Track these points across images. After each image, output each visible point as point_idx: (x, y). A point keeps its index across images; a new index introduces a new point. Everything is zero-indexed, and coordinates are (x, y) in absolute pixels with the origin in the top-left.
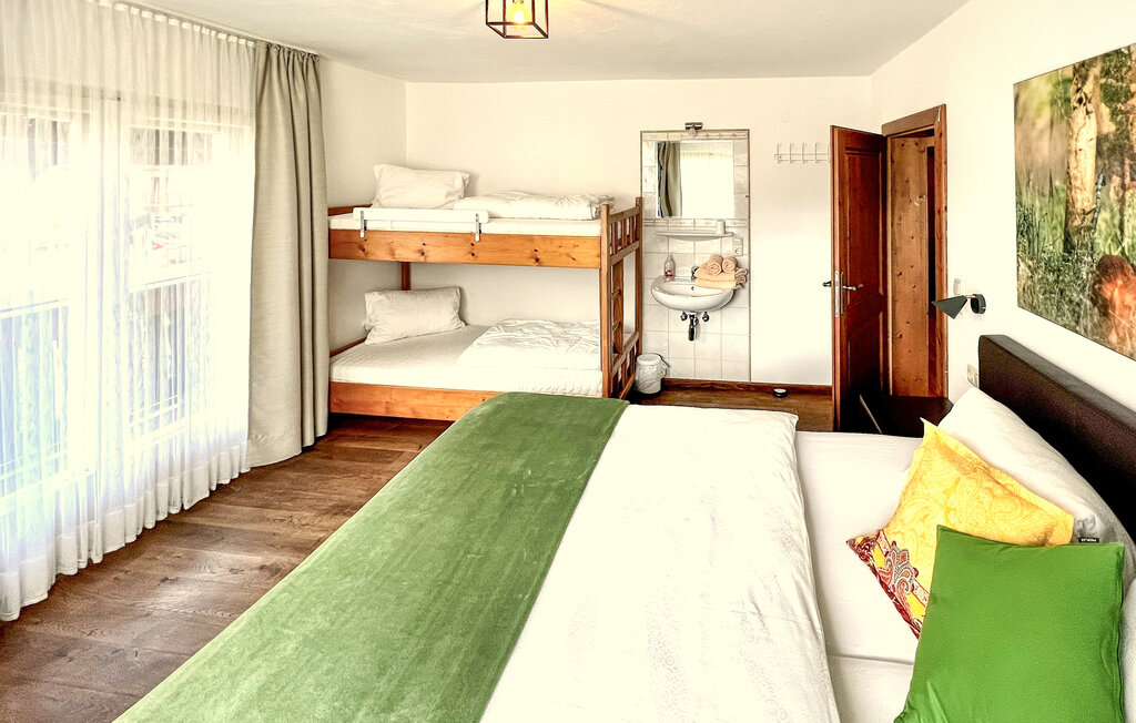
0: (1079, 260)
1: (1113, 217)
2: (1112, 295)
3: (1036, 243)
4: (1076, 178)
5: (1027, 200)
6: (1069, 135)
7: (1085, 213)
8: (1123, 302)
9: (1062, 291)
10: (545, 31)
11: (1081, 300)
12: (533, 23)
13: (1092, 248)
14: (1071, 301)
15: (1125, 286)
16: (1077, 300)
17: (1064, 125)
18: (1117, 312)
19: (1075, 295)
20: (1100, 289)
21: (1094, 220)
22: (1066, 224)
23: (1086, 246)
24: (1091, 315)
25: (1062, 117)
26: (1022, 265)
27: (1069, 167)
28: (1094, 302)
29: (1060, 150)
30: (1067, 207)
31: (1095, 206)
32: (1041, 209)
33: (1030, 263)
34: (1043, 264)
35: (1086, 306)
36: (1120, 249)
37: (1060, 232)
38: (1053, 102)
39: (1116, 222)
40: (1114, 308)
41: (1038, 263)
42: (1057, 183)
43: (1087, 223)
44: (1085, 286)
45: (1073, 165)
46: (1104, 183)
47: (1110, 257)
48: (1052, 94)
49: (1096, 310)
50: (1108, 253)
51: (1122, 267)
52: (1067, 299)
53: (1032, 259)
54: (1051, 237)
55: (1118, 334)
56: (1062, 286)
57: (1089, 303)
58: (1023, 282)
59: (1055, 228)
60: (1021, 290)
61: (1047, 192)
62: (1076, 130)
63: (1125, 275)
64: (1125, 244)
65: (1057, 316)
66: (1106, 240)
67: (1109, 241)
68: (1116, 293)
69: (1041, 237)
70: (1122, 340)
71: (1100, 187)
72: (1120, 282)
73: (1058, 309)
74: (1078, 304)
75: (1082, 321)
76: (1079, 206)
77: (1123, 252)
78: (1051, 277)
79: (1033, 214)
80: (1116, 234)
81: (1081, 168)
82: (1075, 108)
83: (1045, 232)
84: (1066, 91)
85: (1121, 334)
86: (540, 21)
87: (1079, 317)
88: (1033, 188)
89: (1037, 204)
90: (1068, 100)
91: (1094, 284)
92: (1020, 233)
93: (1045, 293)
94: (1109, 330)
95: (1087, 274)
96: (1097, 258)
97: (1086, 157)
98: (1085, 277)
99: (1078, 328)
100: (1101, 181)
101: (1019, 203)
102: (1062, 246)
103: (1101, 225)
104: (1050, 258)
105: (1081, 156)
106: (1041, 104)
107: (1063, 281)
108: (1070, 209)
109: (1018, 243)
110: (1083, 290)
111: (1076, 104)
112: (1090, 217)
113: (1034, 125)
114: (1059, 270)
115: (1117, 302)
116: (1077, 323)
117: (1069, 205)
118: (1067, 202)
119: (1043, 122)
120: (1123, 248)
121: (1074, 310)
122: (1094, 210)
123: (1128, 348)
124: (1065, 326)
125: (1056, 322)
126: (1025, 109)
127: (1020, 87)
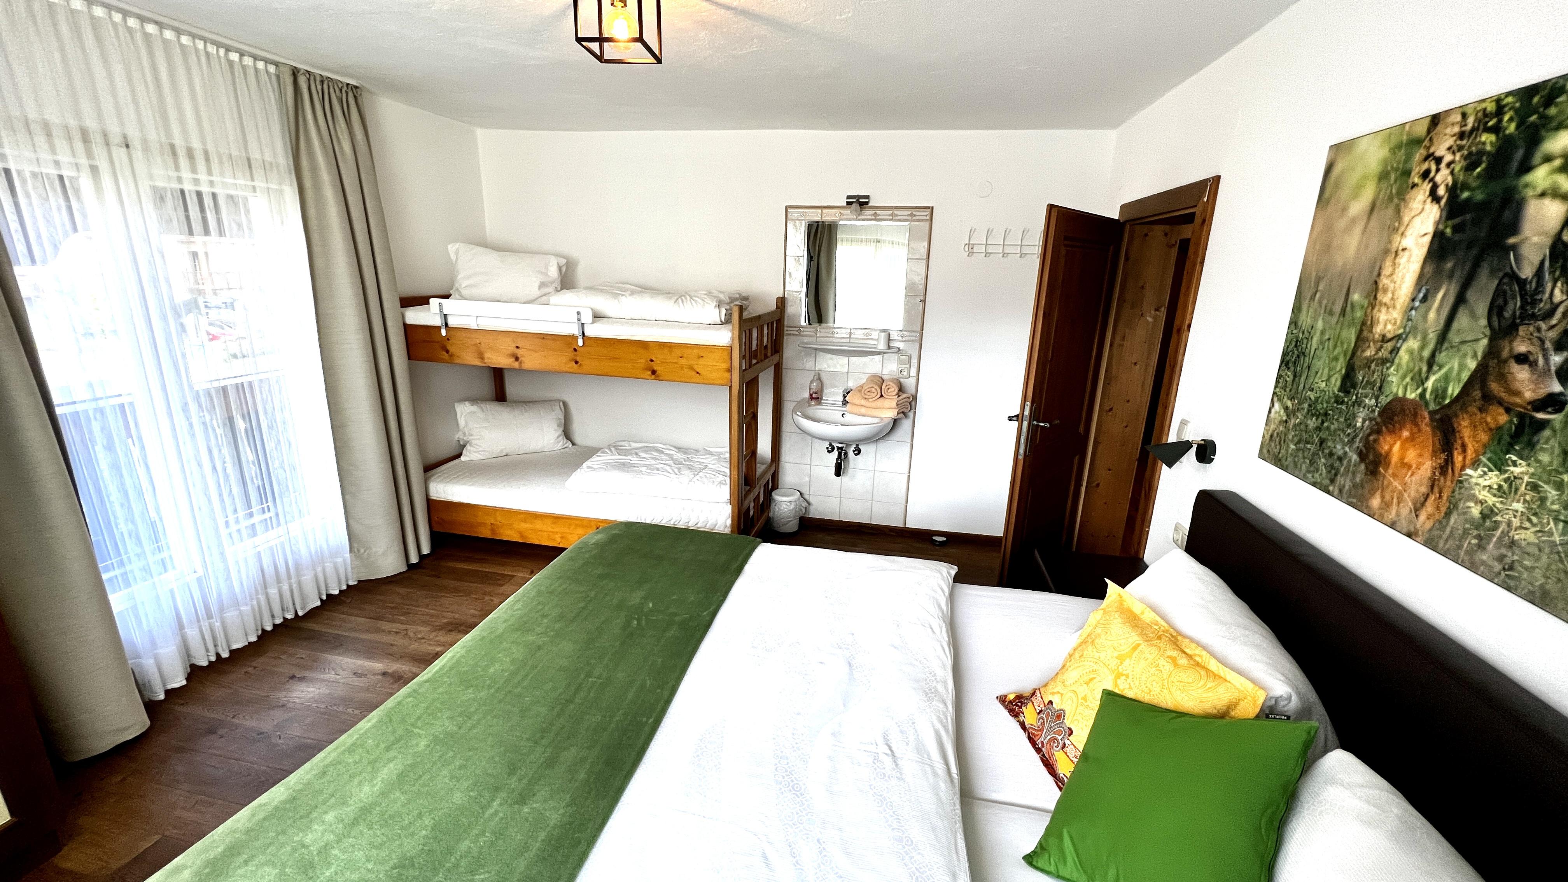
0: (1359, 403)
1: (1422, 348)
2: (1391, 449)
3: (1303, 379)
4: (1385, 291)
5: (1305, 320)
6: (1395, 226)
7: (1384, 339)
8: (1402, 459)
9: (1322, 442)
10: (657, 52)
11: (1345, 453)
12: (640, 39)
13: (1380, 388)
14: (1331, 454)
15: (1412, 439)
16: (1340, 453)
17: (1390, 211)
18: (1390, 471)
19: (1339, 447)
20: (1375, 441)
21: (1395, 350)
22: (1354, 354)
23: (1372, 384)
24: (1354, 473)
25: (1390, 199)
26: (1277, 406)
27: (1379, 275)
28: (1362, 456)
29: (1374, 247)
30: (1361, 331)
31: (1401, 331)
32: (1323, 333)
33: (1289, 404)
34: (1306, 406)
35: (1350, 460)
36: (1420, 390)
37: (1341, 366)
38: (1383, 176)
39: (1426, 354)
40: (1387, 465)
41: (1300, 403)
42: (1356, 297)
43: (1383, 353)
44: (1356, 436)
45: (1387, 271)
46: (1425, 299)
47: (1403, 400)
48: (1385, 162)
49: (1363, 467)
50: (1400, 394)
51: (1415, 415)
52: (1327, 451)
53: (1292, 399)
54: (1326, 371)
55: (1383, 497)
56: (1323, 435)
57: (1355, 457)
58: (1273, 427)
59: (1336, 359)
60: (1267, 437)
61: (1337, 308)
62: (1406, 219)
63: (1416, 425)
64: (1429, 384)
65: (1308, 471)
66: (1403, 377)
67: (1408, 379)
68: (1397, 448)
69: (1313, 370)
70: (1386, 505)
71: (1417, 304)
72: (1406, 434)
73: (1312, 463)
74: (1340, 459)
75: (1340, 480)
76: (1378, 329)
77: (1422, 395)
78: (1312, 423)
79: (1309, 339)
80: (1420, 370)
81: (1397, 277)
82: (1414, 185)
83: (1318, 364)
84: (1409, 157)
85: (1387, 498)
86: (650, 36)
87: (1336, 475)
88: (1320, 302)
89: (1320, 325)
90: (1407, 173)
91: (1370, 434)
92: (1285, 362)
93: (1299, 442)
94: (1372, 493)
95: (1364, 421)
96: (1384, 400)
97: (1408, 261)
98: (1359, 424)
99: (1331, 488)
100: (1421, 295)
101: (1294, 323)
102: (1339, 383)
103: (1404, 356)
104: (1317, 399)
105: (1402, 260)
106: (1365, 177)
107: (1328, 428)
108: (1365, 333)
109: (1279, 377)
110: (1351, 441)
111: (1416, 180)
112: (1389, 346)
113: (1344, 210)
114: (1326, 414)
115: (1395, 458)
116: (1332, 481)
117: (1365, 326)
118: (1363, 323)
119: (1358, 207)
120: (1425, 390)
121: (1332, 466)
122: (1398, 337)
123: (1392, 515)
124: (1314, 484)
125: (1304, 479)
126: (1337, 186)
127: (1339, 150)
